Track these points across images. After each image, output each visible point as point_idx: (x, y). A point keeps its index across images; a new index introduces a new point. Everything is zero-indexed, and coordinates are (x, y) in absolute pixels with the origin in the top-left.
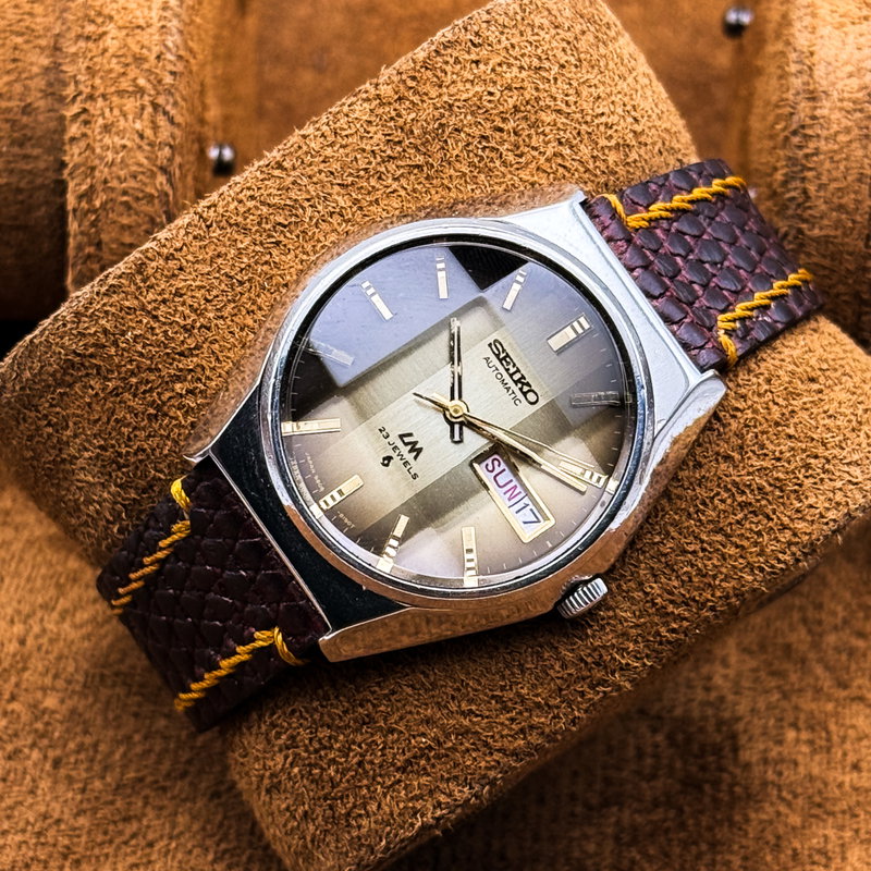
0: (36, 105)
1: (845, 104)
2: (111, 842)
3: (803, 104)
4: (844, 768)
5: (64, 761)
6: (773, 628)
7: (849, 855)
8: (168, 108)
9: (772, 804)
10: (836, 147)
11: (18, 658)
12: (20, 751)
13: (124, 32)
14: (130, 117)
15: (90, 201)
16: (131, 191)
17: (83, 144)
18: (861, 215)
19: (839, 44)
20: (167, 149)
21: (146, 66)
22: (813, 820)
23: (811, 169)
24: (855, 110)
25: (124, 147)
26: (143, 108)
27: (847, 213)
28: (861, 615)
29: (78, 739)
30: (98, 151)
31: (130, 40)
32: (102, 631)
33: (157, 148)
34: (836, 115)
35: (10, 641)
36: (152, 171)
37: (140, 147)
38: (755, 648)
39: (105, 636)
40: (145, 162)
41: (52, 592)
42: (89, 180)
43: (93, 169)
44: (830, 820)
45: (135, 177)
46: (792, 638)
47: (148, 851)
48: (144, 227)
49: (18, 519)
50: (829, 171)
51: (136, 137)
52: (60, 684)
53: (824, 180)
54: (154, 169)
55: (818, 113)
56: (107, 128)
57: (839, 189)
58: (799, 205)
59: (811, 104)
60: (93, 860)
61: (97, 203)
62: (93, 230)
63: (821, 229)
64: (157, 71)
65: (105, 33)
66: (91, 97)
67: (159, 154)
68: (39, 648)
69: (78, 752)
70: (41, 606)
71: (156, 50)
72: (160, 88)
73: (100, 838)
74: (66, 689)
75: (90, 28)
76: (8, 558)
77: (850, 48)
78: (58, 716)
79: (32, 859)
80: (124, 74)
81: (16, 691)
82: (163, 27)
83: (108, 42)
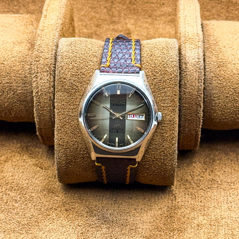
0: (27, 76)
1: (192, 65)
2: (45, 219)
3: (184, 65)
4: (198, 202)
5: (36, 205)
6: (184, 176)
7: (199, 218)
9: (183, 209)
10: (191, 73)
11: (26, 187)
12: (27, 204)
13: (44, 60)
14: (45, 76)
15: (38, 94)
16: (46, 91)
17: (36, 82)
18: (196, 87)
19: (191, 53)
21: (48, 66)
22: (192, 212)
23: (186, 78)
24: (194, 66)
25: (44, 82)
26: (48, 74)
27: (193, 86)
28: (202, 173)
29: (39, 201)
30: (39, 83)
31: (45, 61)
32: (44, 182)
33: (51, 82)
34: (191, 67)
35: (25, 184)
37: (47, 82)
38: (180, 180)
39: (45, 182)
40: (49, 85)
41: (34, 174)
42: (37, 89)
43: (38, 87)
44: (195, 212)
46: (188, 178)
47: (53, 221)
48: (49, 99)
49: (27, 161)
50: (189, 78)
52: (35, 191)
53: (188, 80)
54: (51, 87)
55: (186, 67)
56: (41, 79)
57: (192, 82)
58: (184, 85)
59: (185, 65)
60: (42, 223)
61: (39, 94)
62: (39, 100)
63: (188, 90)
65: (40, 60)
66: (37, 73)
67: (51, 84)
68: (31, 185)
69: (39, 204)
70: (31, 177)
71: (50, 63)
73: (43, 219)
74: (36, 192)
75: (37, 59)
76: (24, 168)
77: (193, 54)
78: (35, 197)
79: (29, 223)
80: (44, 68)
81: (26, 193)
82: (52, 58)
83: (40, 62)
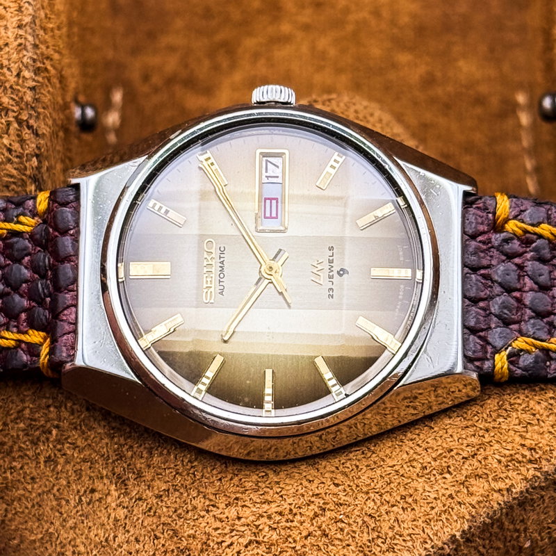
8: (32, 122)
20: (35, 159)
26: (9, 124)
33: (25, 159)
36: (22, 180)
37: (9, 160)
40: (15, 172)
45: (7, 187)
51: (5, 151)
54: (24, 177)
64: (19, 87)
67: (27, 165)
71: (14, 67)
72: (23, 105)
